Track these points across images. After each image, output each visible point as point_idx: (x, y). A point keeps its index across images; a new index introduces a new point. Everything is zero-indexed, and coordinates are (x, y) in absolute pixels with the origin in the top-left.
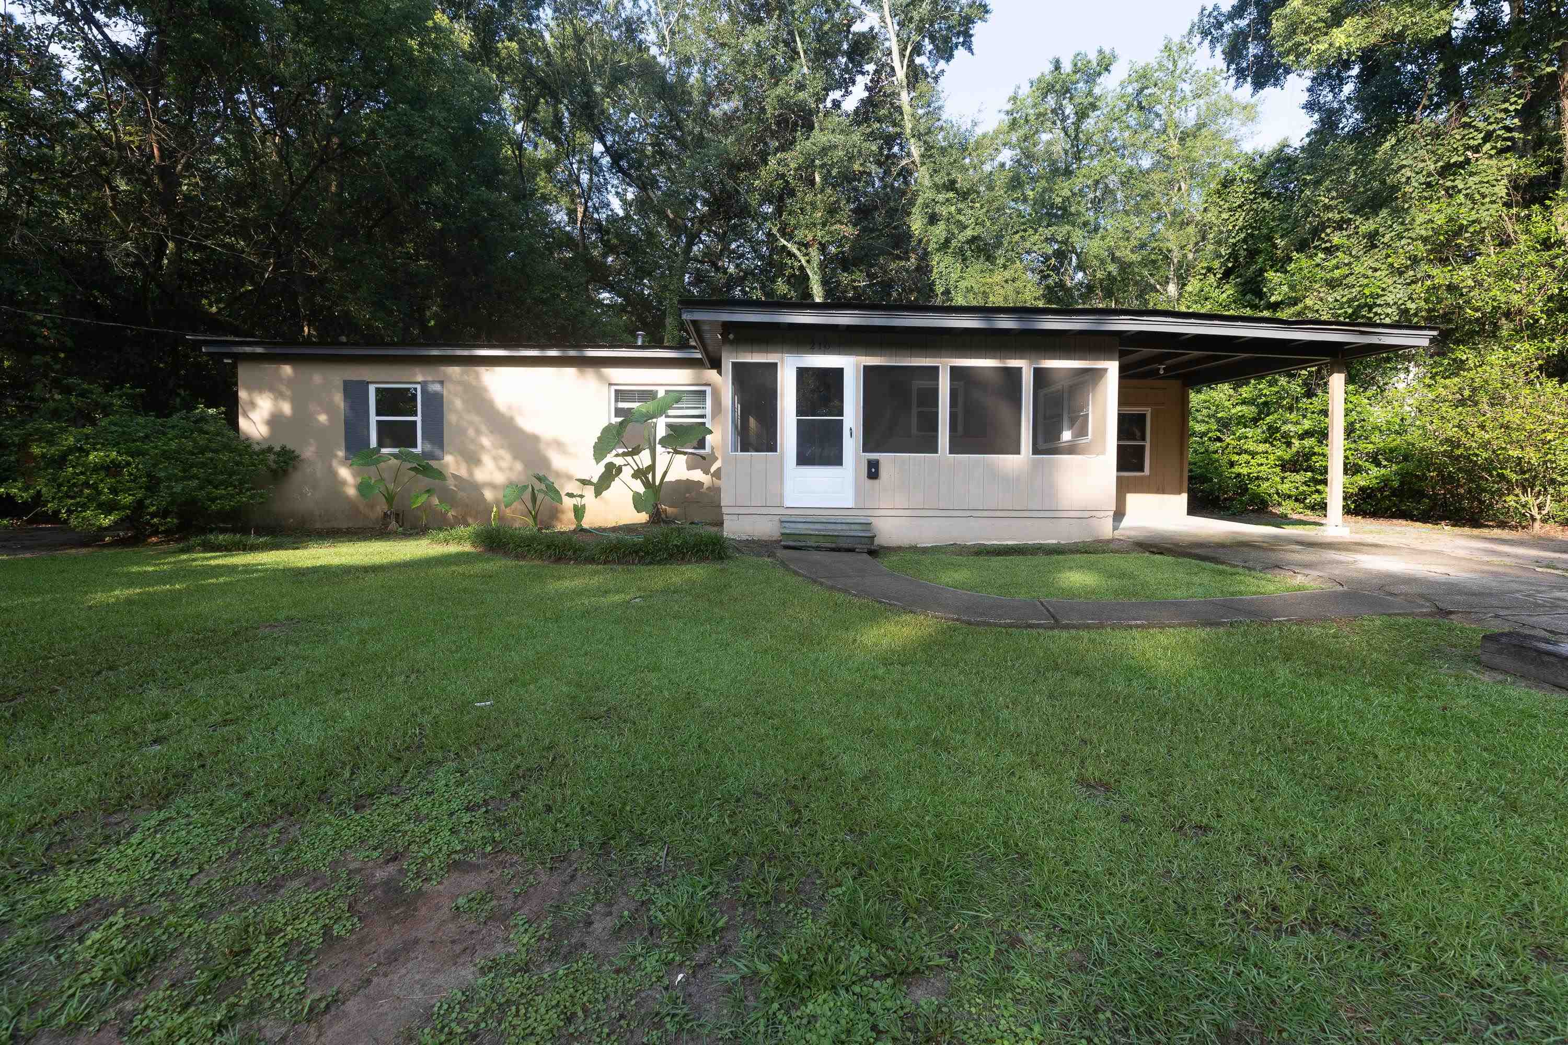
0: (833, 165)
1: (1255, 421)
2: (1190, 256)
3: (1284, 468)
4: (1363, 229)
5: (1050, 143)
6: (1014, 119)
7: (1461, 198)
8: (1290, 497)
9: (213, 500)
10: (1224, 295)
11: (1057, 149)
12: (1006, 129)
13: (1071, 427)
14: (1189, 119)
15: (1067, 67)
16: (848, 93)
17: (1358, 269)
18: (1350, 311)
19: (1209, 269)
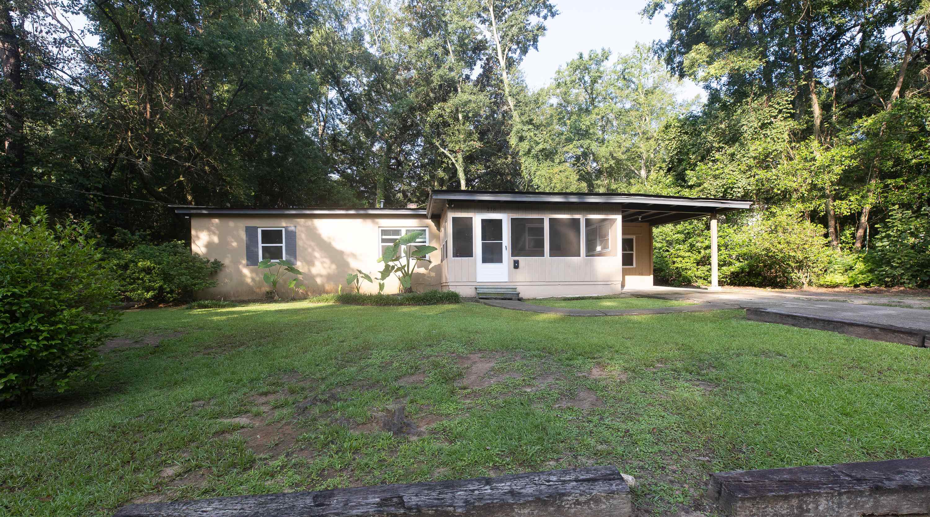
0: (469, 112)
1: (684, 241)
2: (652, 156)
3: (698, 264)
4: (728, 152)
5: (577, 95)
6: (559, 83)
7: (769, 140)
8: (701, 278)
9: (195, 285)
10: (668, 181)
11: (581, 99)
12: (554, 87)
13: (601, 245)
14: (649, 84)
15: (586, 57)
16: (472, 69)
17: (726, 171)
18: (723, 190)
19: (661, 168)
